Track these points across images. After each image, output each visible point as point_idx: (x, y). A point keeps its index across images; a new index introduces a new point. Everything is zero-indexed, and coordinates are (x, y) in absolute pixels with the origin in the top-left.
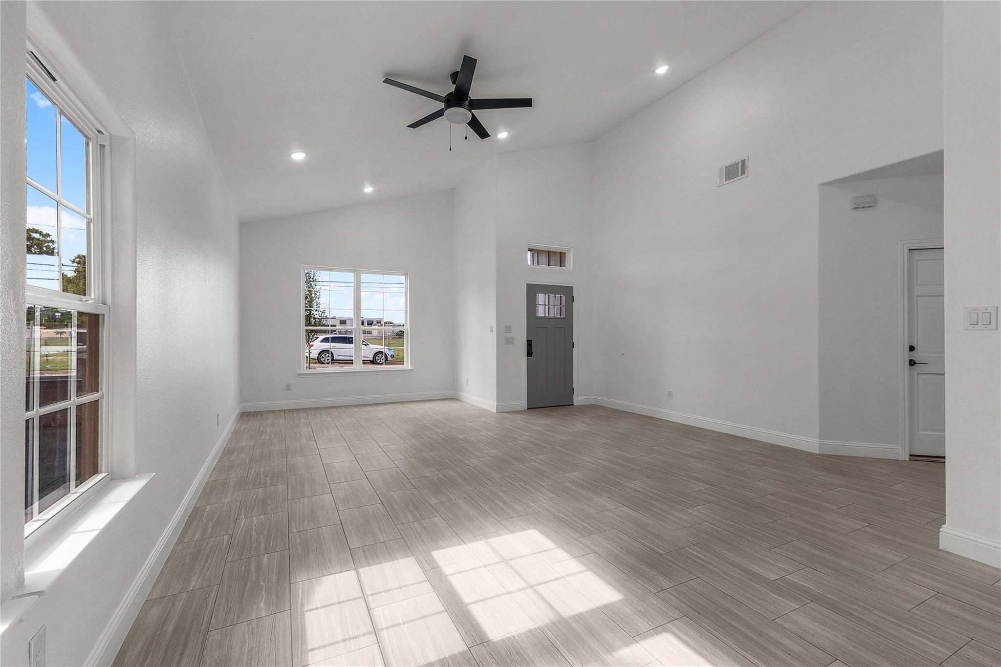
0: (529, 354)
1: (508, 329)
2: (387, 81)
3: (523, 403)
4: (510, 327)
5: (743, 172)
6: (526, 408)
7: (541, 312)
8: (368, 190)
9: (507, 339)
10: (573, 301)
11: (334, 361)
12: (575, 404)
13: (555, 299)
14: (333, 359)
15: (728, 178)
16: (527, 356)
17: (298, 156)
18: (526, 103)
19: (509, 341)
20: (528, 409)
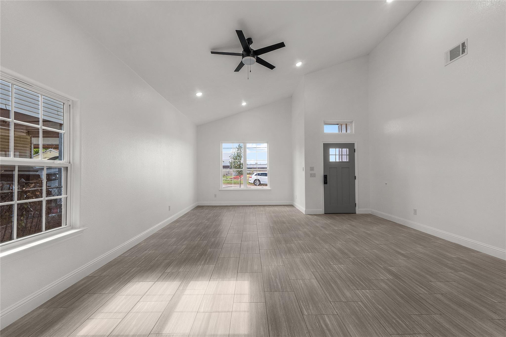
0: (325, 182)
1: (312, 169)
2: (212, 53)
3: (321, 210)
4: (313, 168)
5: (463, 51)
6: (324, 213)
7: (332, 159)
8: (244, 104)
9: (311, 174)
10: (355, 152)
11: (260, 184)
12: (357, 212)
13: (345, 151)
14: (260, 183)
15: (452, 58)
16: (324, 184)
17: (199, 94)
18: (282, 45)
19: (313, 175)
20: (325, 214)
